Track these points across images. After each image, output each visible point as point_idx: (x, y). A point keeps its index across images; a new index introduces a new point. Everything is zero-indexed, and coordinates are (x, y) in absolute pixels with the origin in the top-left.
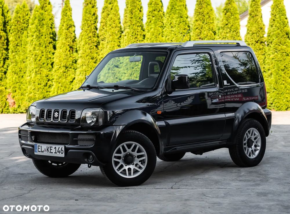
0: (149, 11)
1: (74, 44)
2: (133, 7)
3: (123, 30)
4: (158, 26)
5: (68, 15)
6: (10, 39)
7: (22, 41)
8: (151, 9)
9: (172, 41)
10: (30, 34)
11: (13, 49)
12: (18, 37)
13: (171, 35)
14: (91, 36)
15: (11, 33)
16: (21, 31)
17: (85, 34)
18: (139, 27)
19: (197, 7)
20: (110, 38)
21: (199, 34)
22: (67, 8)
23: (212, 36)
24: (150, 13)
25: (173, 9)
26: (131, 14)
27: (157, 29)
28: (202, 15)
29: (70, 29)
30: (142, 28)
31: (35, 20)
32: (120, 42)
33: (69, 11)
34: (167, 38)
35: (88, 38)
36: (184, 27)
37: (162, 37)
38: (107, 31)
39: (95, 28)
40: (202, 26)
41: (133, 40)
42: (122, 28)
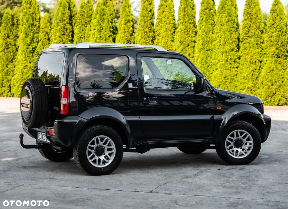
0: (201, 9)
1: (132, 38)
2: (186, 6)
3: (177, 26)
4: (208, 24)
5: (127, 11)
6: (75, 31)
7: (86, 34)
8: (203, 9)
9: (221, 38)
10: (92, 28)
11: (77, 41)
12: (82, 29)
13: (220, 33)
14: (147, 31)
15: (76, 26)
16: (85, 25)
17: (142, 29)
18: (191, 24)
19: (246, 7)
20: (164, 34)
21: (248, 32)
22: (126, 5)
23: (259, 35)
24: (203, 11)
25: (223, 8)
26: (184, 12)
27: (208, 26)
28: (250, 14)
29: (128, 24)
30: (195, 25)
31: (97, 15)
32: (173, 37)
33: (128, 7)
34: (217, 35)
35: (144, 33)
36: (233, 25)
37: (213, 34)
38: (162, 27)
39: (151, 23)
40: (250, 25)
41: (186, 36)
42: (176, 24)
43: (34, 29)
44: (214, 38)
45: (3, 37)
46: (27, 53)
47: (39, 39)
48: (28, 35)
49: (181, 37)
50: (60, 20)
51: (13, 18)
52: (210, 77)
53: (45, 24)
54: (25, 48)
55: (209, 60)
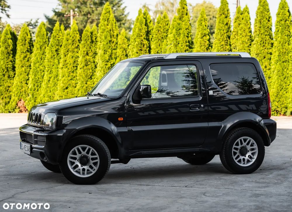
0: (277, 20)
2: (262, 18)
3: (253, 38)
4: (284, 35)
5: (203, 25)
6: (152, 47)
7: (162, 49)
8: (279, 20)
10: (169, 43)
12: (158, 45)
14: (223, 45)
15: (153, 41)
16: (161, 40)
17: (218, 42)
18: (267, 36)
22: (202, 19)
24: (278, 23)
26: (260, 24)
27: (284, 37)
29: (205, 38)
30: (271, 37)
31: (173, 29)
32: (249, 50)
33: (205, 21)
35: (220, 46)
37: (289, 45)
38: (238, 39)
39: (227, 37)
41: (262, 48)
42: (252, 37)
43: (112, 46)
44: (290, 50)
45: (83, 55)
46: (105, 70)
47: (117, 55)
48: (107, 51)
49: (258, 49)
50: (137, 36)
51: (92, 35)
52: (287, 89)
53: (123, 40)
54: (103, 64)
55: (286, 72)
